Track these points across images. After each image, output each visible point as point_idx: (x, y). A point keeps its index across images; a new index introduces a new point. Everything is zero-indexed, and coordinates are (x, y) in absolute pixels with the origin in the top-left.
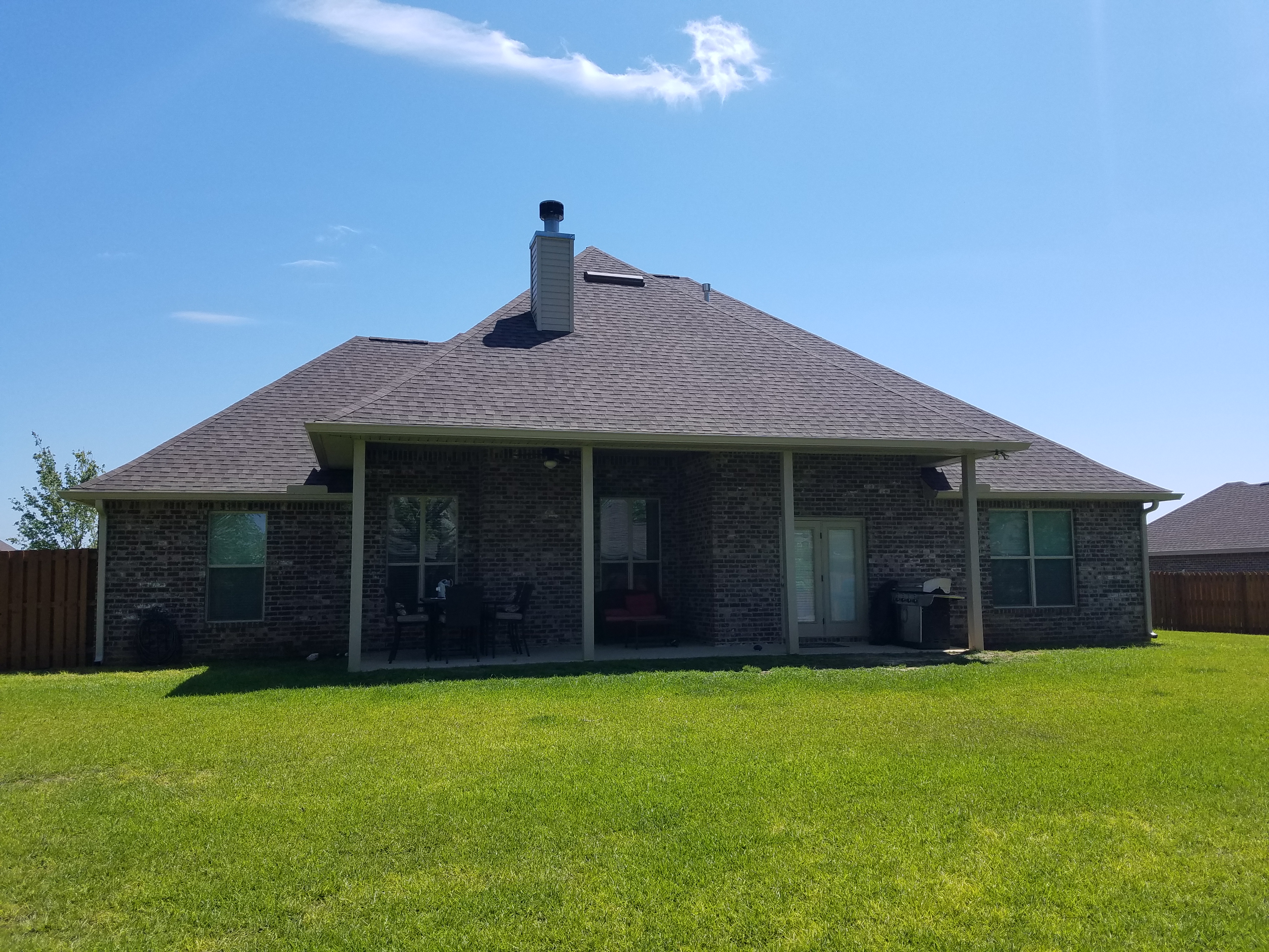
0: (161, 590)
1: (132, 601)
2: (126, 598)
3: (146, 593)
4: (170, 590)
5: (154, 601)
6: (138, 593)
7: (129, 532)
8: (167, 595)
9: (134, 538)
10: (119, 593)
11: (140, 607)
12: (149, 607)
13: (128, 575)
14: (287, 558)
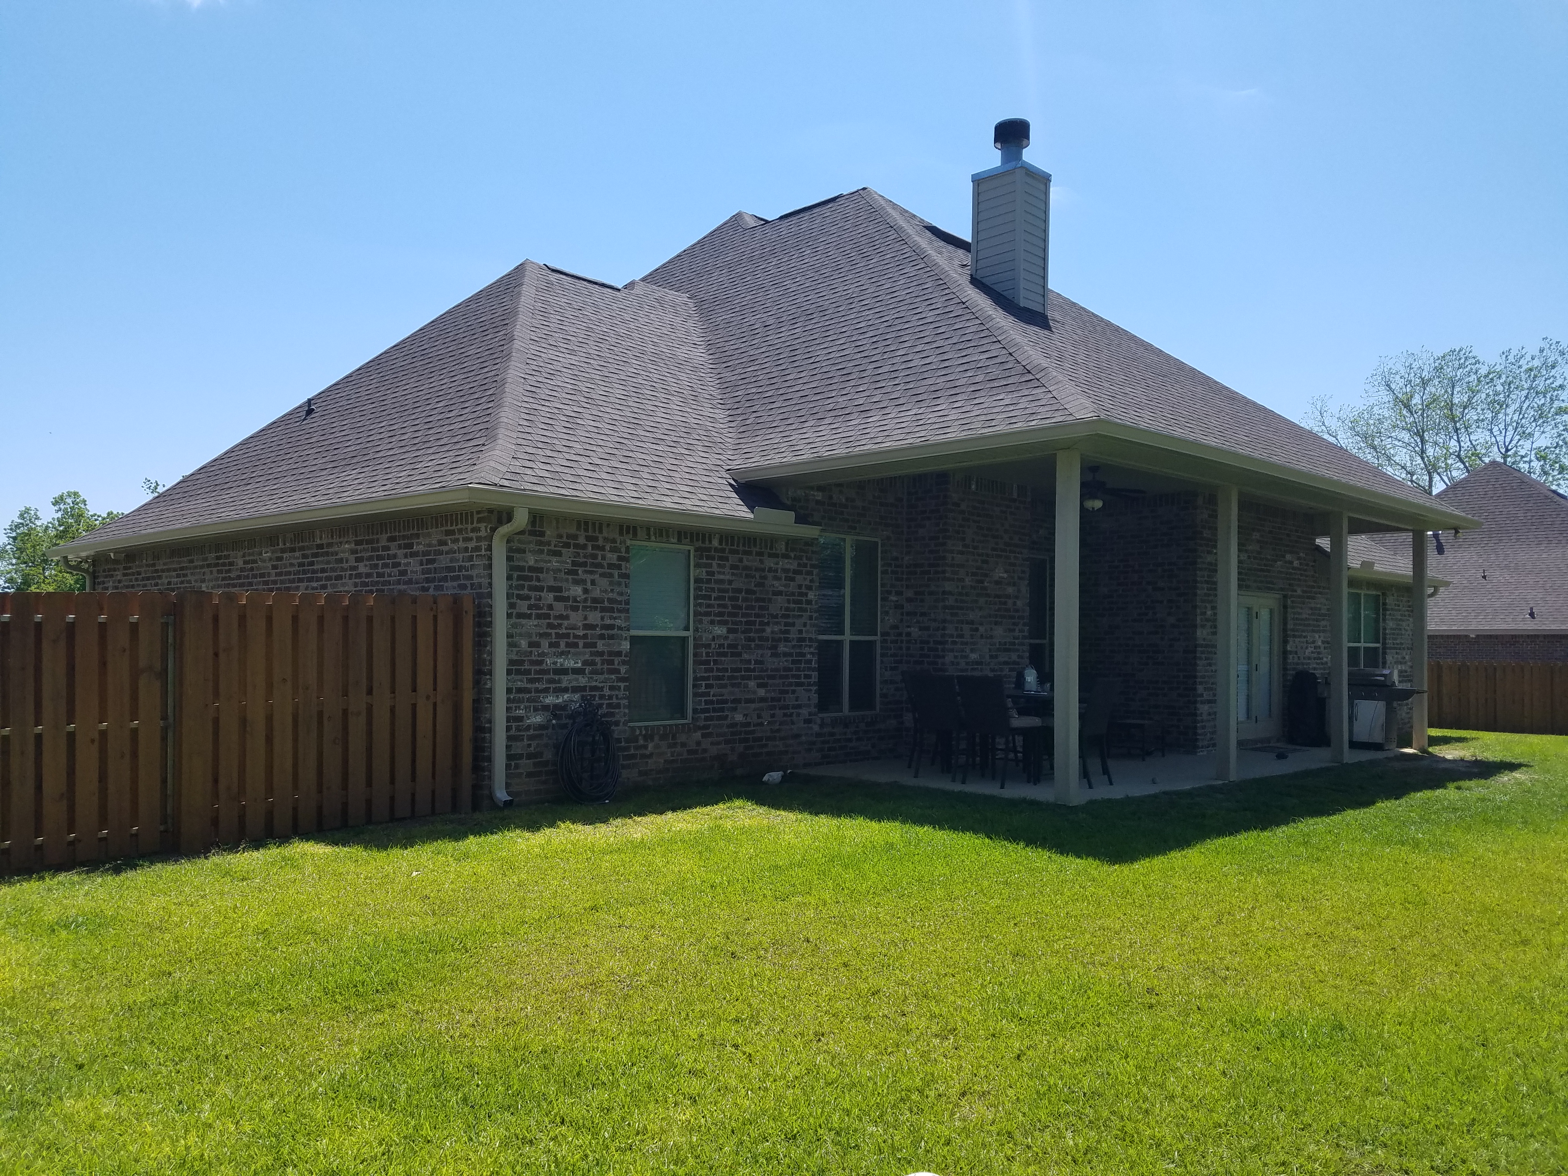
0: (577, 671)
1: (537, 691)
2: (529, 686)
3: (557, 677)
4: (587, 671)
5: (565, 690)
6: (545, 677)
7: (531, 569)
8: (582, 681)
9: (538, 580)
10: (519, 677)
11: (550, 700)
12: (560, 700)
13: (531, 645)
14: (720, 623)
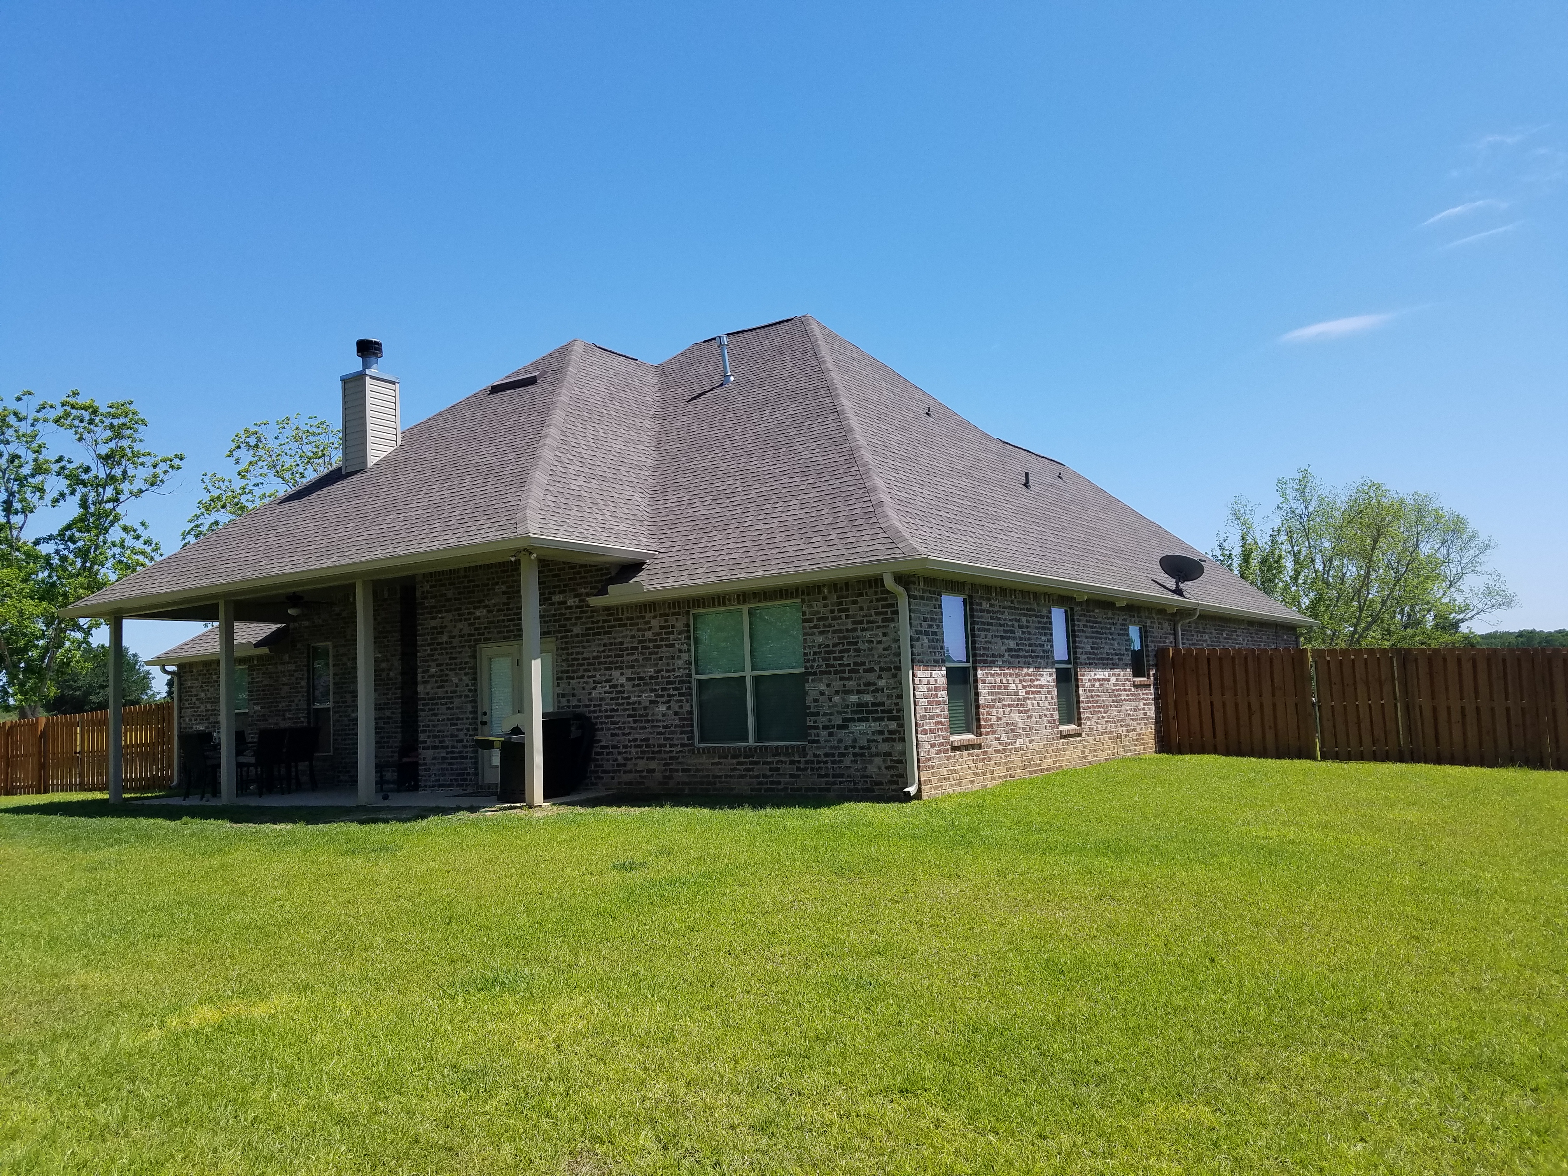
14: (257, 704)
